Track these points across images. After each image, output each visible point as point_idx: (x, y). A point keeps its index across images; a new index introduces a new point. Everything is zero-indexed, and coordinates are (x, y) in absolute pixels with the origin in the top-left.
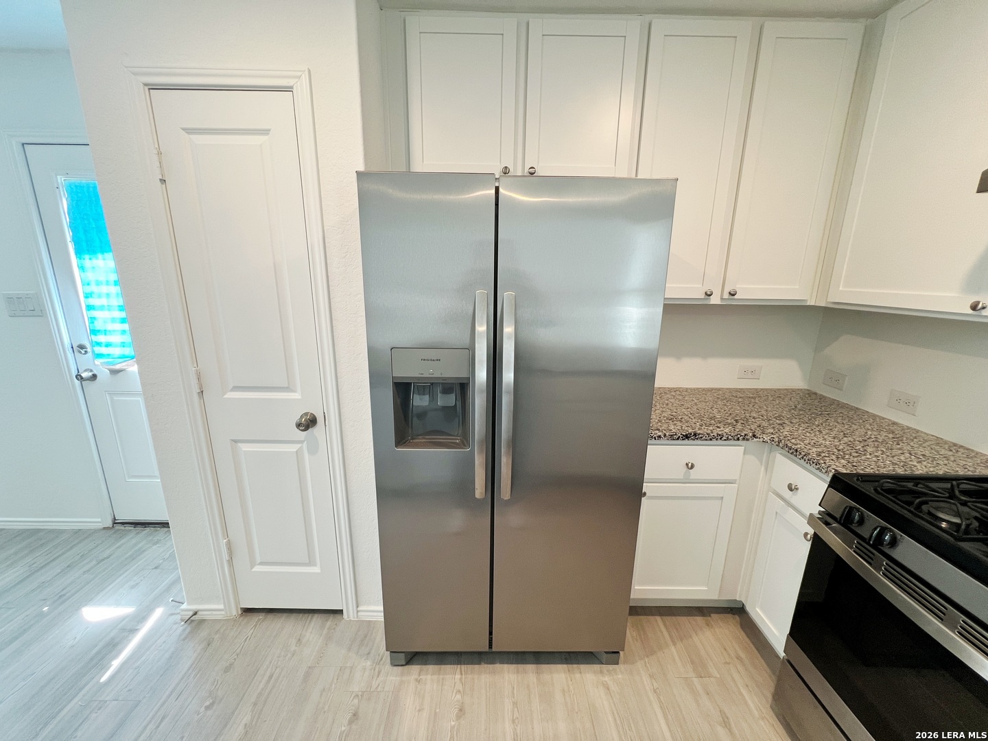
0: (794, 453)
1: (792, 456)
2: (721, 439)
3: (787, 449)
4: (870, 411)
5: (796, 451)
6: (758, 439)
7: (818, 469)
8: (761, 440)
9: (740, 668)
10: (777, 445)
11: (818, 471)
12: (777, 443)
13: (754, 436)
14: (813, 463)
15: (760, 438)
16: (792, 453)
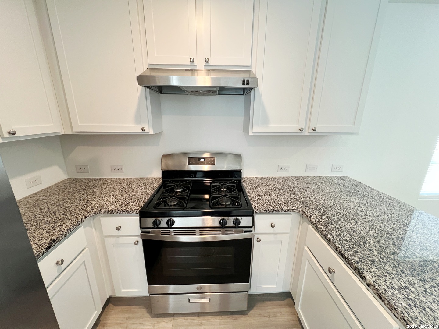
0: (112, 212)
1: (111, 215)
2: (70, 231)
3: (106, 213)
4: (106, 177)
5: (112, 211)
6: (88, 217)
7: (128, 213)
8: (90, 216)
9: (132, 321)
10: (99, 214)
11: (128, 214)
12: (99, 213)
13: (86, 217)
14: (124, 212)
15: (88, 216)
16: (110, 213)
